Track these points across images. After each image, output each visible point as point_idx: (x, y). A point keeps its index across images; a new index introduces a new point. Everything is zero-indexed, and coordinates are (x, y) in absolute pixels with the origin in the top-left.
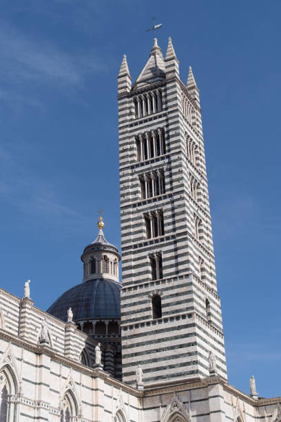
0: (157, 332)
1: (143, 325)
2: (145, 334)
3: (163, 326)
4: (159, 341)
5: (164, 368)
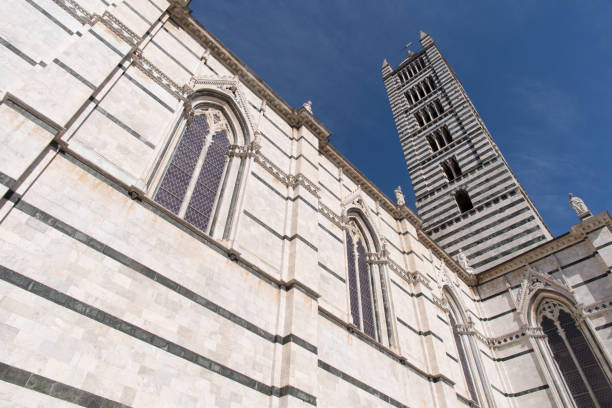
0: (471, 224)
1: (450, 223)
2: (457, 231)
3: (478, 215)
4: (477, 232)
5: (496, 258)
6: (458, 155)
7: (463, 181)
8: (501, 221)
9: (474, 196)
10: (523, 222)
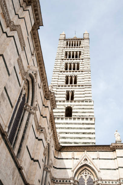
1: (58, 119)
3: (72, 121)
6: (76, 91)
7: (73, 103)
8: (81, 128)
9: (74, 112)
10: (90, 133)
